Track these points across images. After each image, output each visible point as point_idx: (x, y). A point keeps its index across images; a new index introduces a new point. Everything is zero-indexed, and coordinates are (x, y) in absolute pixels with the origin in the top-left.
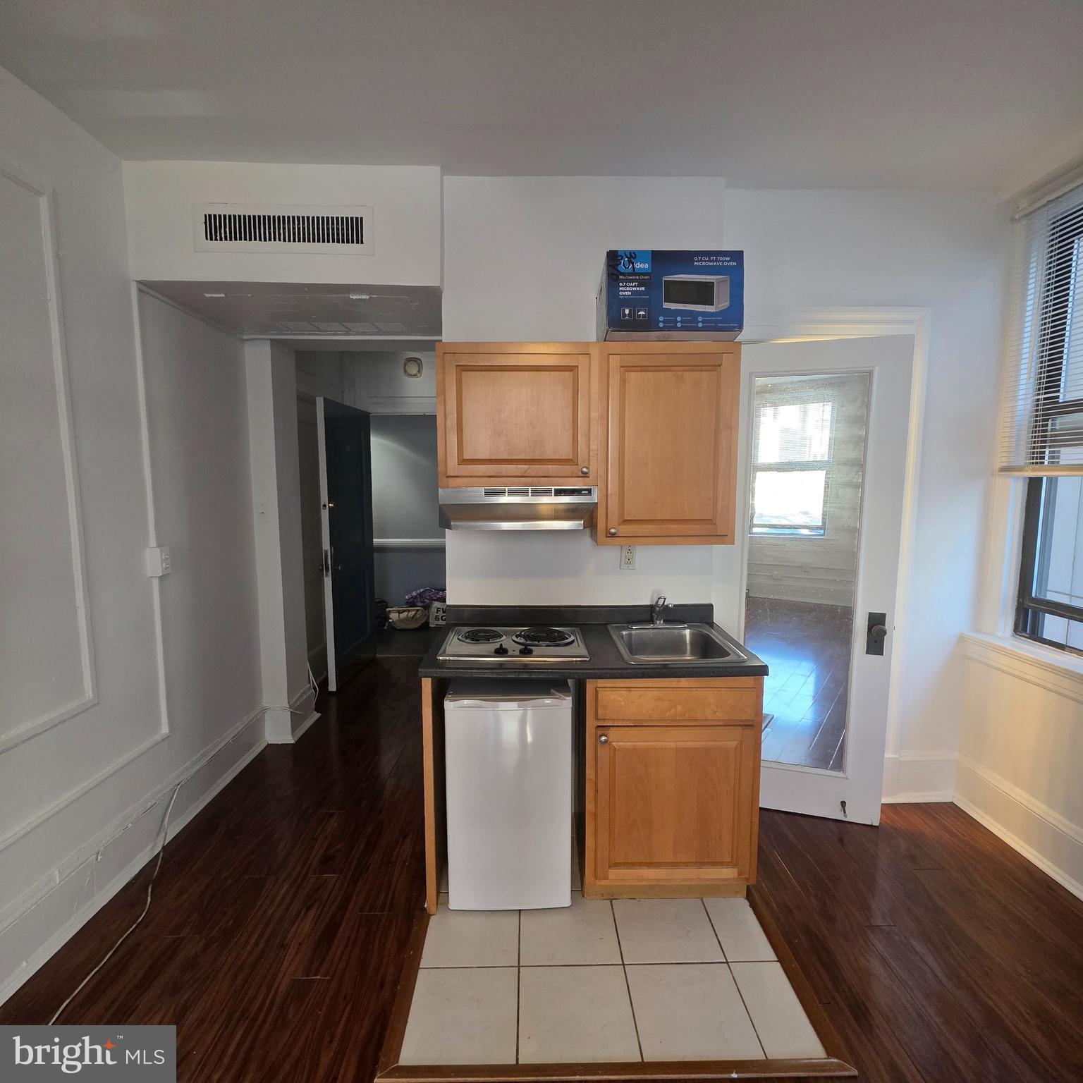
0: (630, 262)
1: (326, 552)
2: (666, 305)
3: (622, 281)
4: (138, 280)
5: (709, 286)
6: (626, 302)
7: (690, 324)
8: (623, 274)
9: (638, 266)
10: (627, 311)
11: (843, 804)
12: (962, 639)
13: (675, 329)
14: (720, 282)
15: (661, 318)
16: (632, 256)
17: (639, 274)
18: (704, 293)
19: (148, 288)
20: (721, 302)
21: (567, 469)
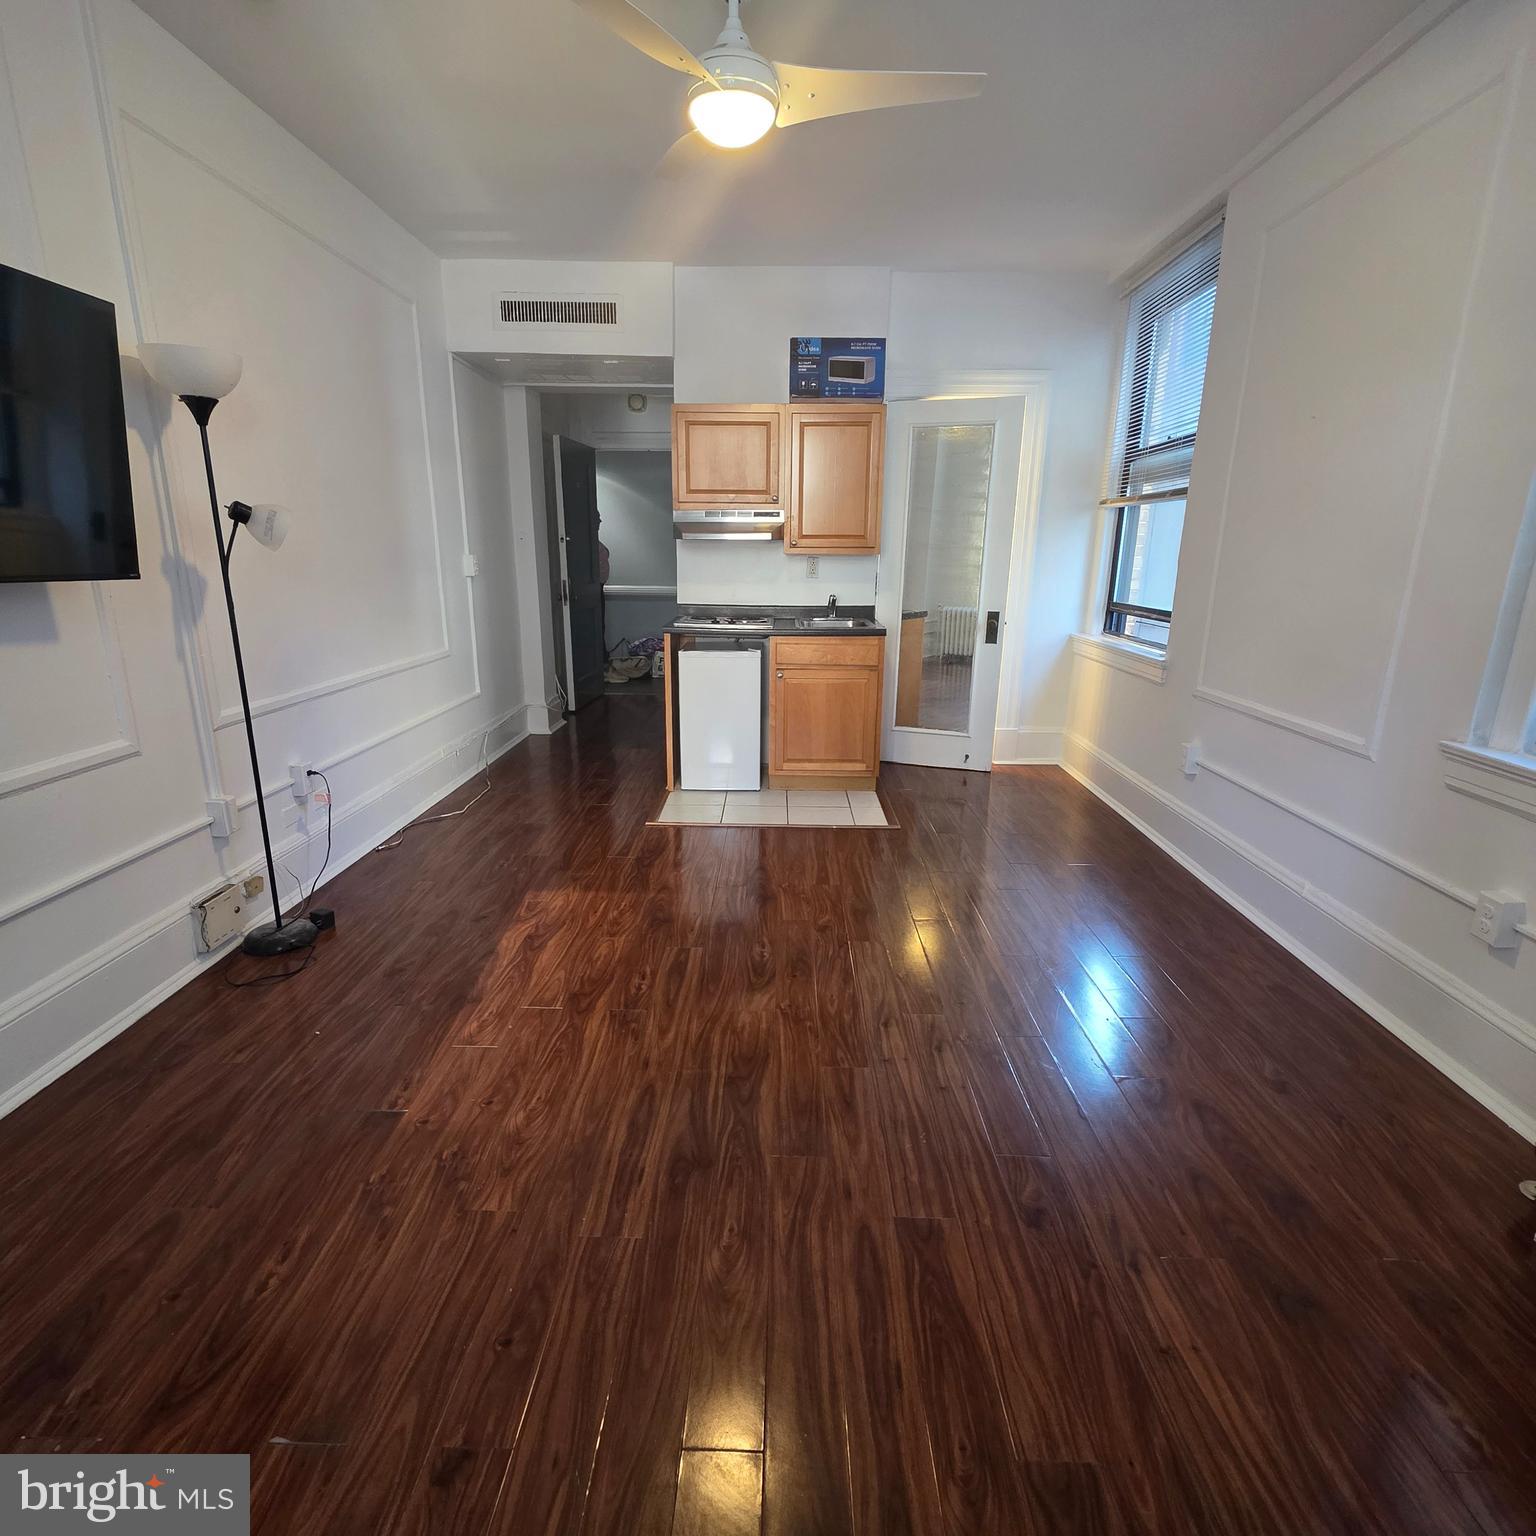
0: (806, 347)
1: (564, 581)
2: (830, 379)
3: (800, 360)
4: (455, 351)
5: (861, 365)
6: (803, 377)
7: (847, 393)
8: (802, 356)
9: (812, 349)
10: (803, 383)
11: (967, 757)
12: (1071, 639)
13: (837, 396)
14: (868, 361)
15: (827, 389)
16: (808, 342)
17: (812, 356)
18: (857, 370)
19: (459, 356)
20: (869, 377)
21: (762, 498)
